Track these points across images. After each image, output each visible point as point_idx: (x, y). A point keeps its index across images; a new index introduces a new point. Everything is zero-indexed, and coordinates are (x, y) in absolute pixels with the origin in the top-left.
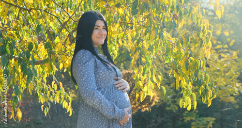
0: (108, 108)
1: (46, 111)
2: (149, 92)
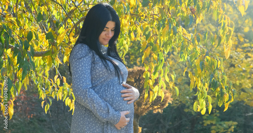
0: (101, 109)
1: (47, 108)
2: (159, 92)
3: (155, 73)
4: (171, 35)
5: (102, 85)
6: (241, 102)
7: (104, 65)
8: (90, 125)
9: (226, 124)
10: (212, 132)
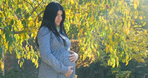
0: (57, 65)
1: (21, 64)
2: (88, 54)
3: (85, 43)
4: (95, 21)
5: (57, 51)
6: (133, 59)
7: (58, 39)
8: (50, 75)
9: (124, 73)
10: (117, 77)
